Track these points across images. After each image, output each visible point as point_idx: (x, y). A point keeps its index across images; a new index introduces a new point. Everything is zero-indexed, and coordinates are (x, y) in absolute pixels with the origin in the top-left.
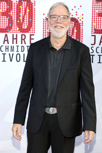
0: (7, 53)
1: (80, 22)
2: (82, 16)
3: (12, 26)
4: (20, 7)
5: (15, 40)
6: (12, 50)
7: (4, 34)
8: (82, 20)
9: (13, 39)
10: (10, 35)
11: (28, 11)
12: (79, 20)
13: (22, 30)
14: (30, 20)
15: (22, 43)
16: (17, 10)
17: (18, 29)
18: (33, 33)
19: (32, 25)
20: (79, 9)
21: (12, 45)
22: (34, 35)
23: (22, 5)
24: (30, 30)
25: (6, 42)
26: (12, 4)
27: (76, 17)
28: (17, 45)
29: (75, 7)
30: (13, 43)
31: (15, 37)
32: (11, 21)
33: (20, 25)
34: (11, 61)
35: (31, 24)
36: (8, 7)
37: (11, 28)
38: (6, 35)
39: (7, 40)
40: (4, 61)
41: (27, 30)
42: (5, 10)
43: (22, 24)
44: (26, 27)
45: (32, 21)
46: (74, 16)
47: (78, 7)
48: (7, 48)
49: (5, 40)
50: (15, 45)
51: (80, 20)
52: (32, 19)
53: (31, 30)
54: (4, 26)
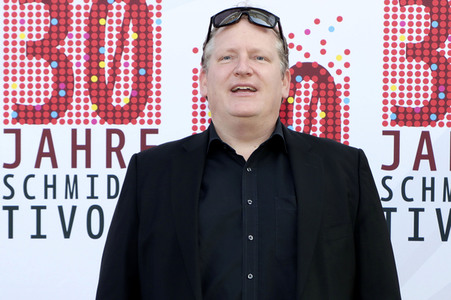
0: (52, 205)
1: (338, 80)
2: (347, 59)
3: (68, 97)
4: (102, 22)
5: (81, 154)
6: (72, 189)
7: (38, 129)
8: (346, 72)
9: (75, 147)
10: (61, 133)
11: (132, 36)
12: (332, 72)
13: (108, 113)
14: (142, 72)
15: (109, 165)
16: (89, 31)
17: (93, 108)
18: (154, 126)
19: (147, 90)
20: (331, 29)
21: (72, 173)
22: (155, 131)
23: (107, 13)
24: (140, 113)
25: (46, 161)
26: (68, 10)
27: (323, 62)
28: (91, 171)
29: (317, 21)
30: (74, 165)
31: (81, 141)
32: (64, 78)
33: (100, 93)
34: (67, 234)
35: (143, 90)
36: (55, 22)
37: (67, 105)
38: (47, 134)
39: (52, 154)
40: (39, 235)
41: (130, 114)
42: (43, 33)
43: (108, 90)
44: (125, 101)
45: (148, 75)
46: (316, 58)
47: (328, 20)
48: (50, 186)
49: (41, 154)
50: (81, 171)
51: (339, 72)
52: (148, 68)
53: (146, 111)
54: (39, 98)
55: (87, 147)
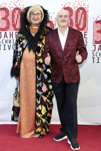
0: (7, 44)
3: (9, 27)
5: (11, 36)
6: (10, 42)
7: (4, 32)
9: (10, 35)
10: (8, 33)
13: (16, 29)
17: (13, 28)
25: (6, 37)
28: (13, 39)
31: (11, 34)
32: (8, 23)
38: (6, 33)
39: (6, 36)
40: (5, 49)
48: (6, 41)
49: (5, 36)
50: (11, 39)
54: (4, 27)
55: (12, 35)
